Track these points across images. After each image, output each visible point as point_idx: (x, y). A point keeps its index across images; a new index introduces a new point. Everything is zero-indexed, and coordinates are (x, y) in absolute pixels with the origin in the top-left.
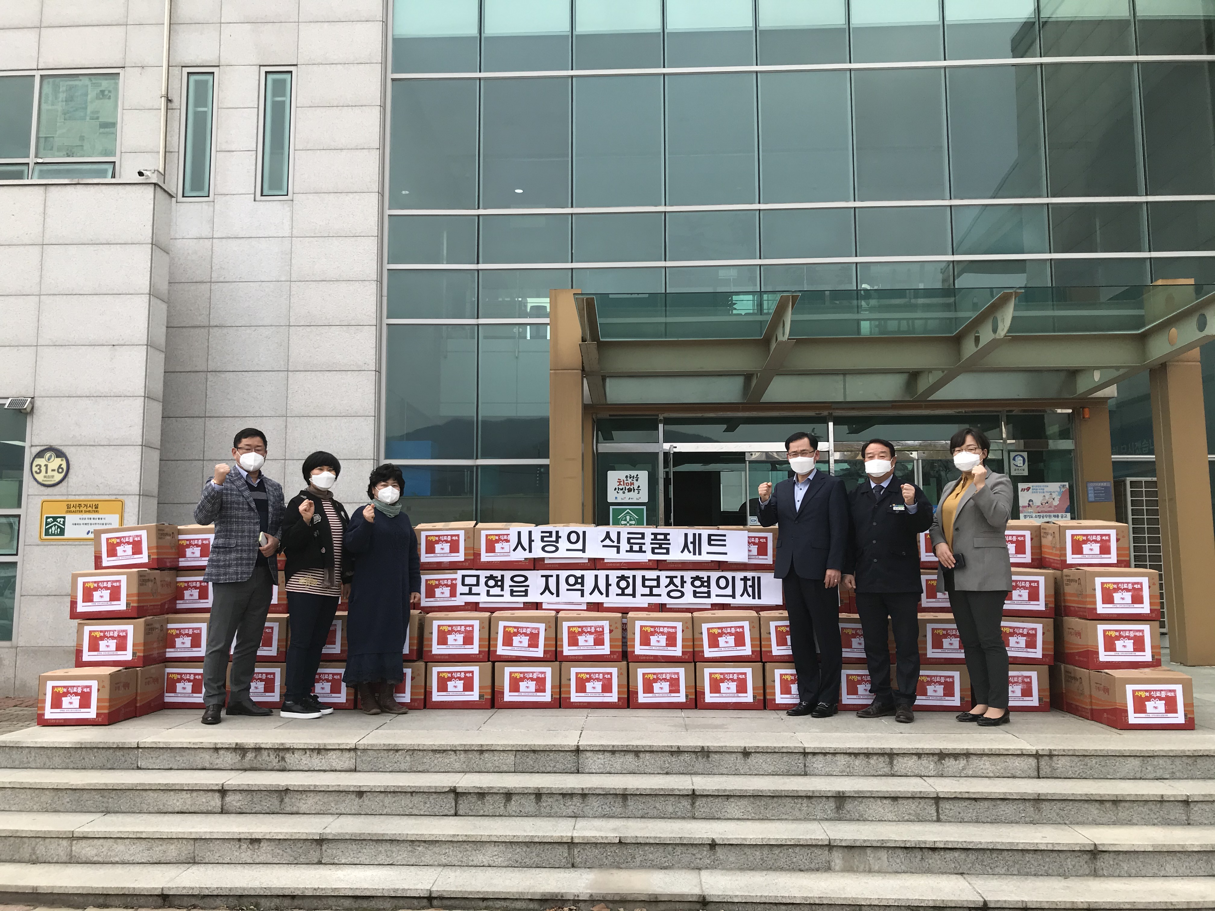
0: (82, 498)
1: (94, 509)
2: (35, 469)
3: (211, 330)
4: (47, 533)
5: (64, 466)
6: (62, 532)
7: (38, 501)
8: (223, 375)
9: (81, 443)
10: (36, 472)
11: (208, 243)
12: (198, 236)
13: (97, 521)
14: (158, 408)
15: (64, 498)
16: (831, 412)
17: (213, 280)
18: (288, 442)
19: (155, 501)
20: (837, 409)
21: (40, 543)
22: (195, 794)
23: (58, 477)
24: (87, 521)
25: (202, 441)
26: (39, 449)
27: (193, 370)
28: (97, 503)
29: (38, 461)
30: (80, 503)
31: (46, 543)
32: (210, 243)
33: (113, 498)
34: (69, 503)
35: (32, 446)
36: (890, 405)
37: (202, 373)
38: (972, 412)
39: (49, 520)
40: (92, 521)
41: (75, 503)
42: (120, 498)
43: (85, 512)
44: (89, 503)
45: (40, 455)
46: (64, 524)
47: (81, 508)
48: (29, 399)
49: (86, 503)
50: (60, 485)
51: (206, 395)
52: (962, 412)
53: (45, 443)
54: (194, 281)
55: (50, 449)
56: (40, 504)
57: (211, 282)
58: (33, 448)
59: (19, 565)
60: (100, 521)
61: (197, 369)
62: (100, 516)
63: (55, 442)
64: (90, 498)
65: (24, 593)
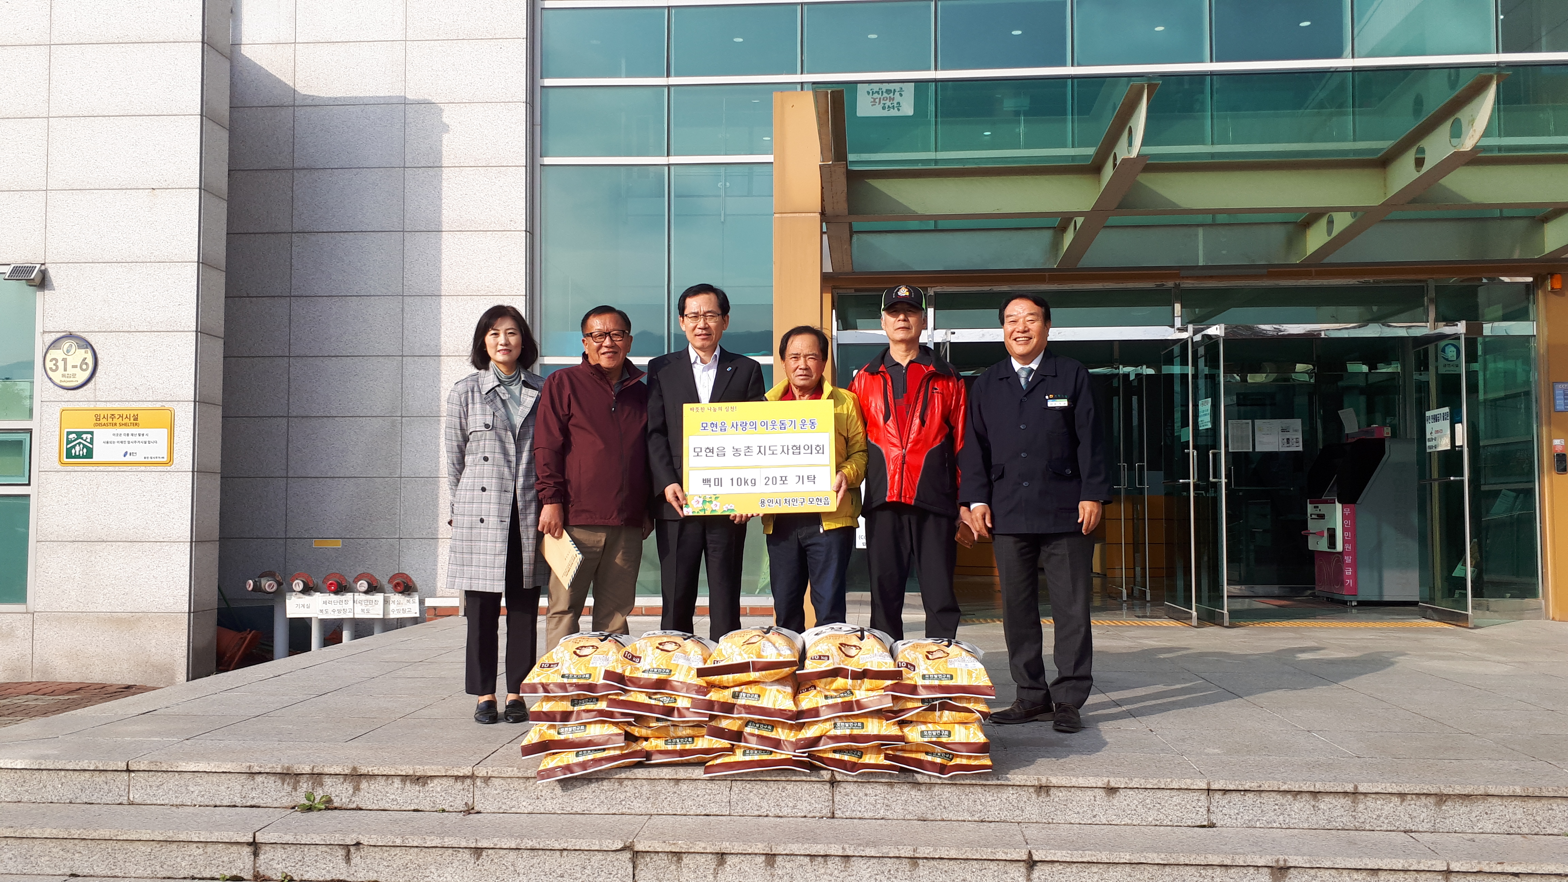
0: (116, 405)
1: (132, 421)
2: (49, 365)
3: (295, 174)
4: (69, 456)
5: (90, 361)
6: (89, 454)
7: (56, 409)
8: (313, 238)
9: (112, 329)
10: (51, 369)
11: (289, 49)
12: (276, 40)
13: (137, 438)
14: (219, 279)
15: (92, 406)
16: (1177, 282)
17: (297, 103)
18: (406, 332)
19: (219, 412)
20: (1187, 278)
21: (59, 467)
22: (210, 849)
23: (84, 376)
24: (123, 438)
25: (287, 329)
26: (54, 336)
27: (273, 230)
28: (136, 413)
29: (53, 353)
30: (113, 412)
31: (70, 468)
32: (292, 51)
33: (158, 405)
34: (98, 412)
35: (44, 332)
36: (1264, 271)
37: (285, 235)
38: (1385, 282)
39: (72, 436)
40: (131, 438)
41: (105, 413)
42: (167, 405)
43: (121, 425)
44: (125, 413)
45: (55, 344)
46: (91, 442)
47: (115, 421)
48: (38, 266)
49: (121, 412)
50: (85, 388)
51: (291, 266)
52: (1369, 282)
53: (62, 328)
54: (271, 104)
55: (70, 336)
56: (58, 414)
57: (294, 106)
58: (46, 335)
59: (33, 501)
60: (141, 439)
61: (278, 229)
62: (141, 431)
63: (76, 328)
64: (127, 405)
65: (41, 538)
